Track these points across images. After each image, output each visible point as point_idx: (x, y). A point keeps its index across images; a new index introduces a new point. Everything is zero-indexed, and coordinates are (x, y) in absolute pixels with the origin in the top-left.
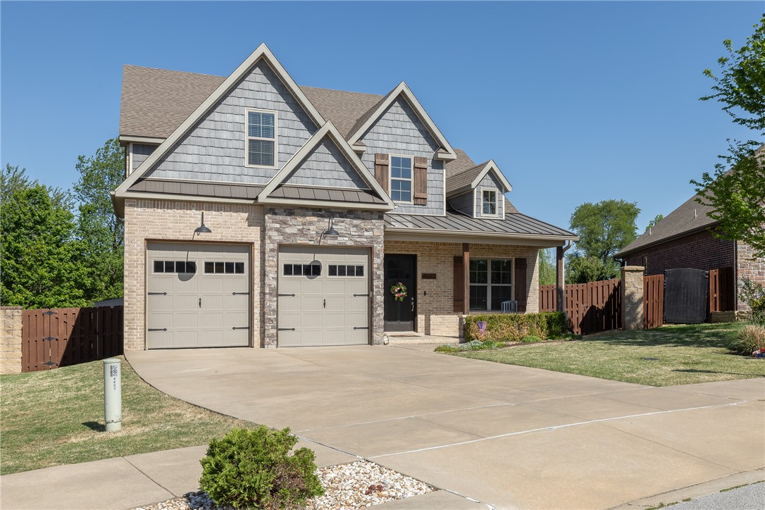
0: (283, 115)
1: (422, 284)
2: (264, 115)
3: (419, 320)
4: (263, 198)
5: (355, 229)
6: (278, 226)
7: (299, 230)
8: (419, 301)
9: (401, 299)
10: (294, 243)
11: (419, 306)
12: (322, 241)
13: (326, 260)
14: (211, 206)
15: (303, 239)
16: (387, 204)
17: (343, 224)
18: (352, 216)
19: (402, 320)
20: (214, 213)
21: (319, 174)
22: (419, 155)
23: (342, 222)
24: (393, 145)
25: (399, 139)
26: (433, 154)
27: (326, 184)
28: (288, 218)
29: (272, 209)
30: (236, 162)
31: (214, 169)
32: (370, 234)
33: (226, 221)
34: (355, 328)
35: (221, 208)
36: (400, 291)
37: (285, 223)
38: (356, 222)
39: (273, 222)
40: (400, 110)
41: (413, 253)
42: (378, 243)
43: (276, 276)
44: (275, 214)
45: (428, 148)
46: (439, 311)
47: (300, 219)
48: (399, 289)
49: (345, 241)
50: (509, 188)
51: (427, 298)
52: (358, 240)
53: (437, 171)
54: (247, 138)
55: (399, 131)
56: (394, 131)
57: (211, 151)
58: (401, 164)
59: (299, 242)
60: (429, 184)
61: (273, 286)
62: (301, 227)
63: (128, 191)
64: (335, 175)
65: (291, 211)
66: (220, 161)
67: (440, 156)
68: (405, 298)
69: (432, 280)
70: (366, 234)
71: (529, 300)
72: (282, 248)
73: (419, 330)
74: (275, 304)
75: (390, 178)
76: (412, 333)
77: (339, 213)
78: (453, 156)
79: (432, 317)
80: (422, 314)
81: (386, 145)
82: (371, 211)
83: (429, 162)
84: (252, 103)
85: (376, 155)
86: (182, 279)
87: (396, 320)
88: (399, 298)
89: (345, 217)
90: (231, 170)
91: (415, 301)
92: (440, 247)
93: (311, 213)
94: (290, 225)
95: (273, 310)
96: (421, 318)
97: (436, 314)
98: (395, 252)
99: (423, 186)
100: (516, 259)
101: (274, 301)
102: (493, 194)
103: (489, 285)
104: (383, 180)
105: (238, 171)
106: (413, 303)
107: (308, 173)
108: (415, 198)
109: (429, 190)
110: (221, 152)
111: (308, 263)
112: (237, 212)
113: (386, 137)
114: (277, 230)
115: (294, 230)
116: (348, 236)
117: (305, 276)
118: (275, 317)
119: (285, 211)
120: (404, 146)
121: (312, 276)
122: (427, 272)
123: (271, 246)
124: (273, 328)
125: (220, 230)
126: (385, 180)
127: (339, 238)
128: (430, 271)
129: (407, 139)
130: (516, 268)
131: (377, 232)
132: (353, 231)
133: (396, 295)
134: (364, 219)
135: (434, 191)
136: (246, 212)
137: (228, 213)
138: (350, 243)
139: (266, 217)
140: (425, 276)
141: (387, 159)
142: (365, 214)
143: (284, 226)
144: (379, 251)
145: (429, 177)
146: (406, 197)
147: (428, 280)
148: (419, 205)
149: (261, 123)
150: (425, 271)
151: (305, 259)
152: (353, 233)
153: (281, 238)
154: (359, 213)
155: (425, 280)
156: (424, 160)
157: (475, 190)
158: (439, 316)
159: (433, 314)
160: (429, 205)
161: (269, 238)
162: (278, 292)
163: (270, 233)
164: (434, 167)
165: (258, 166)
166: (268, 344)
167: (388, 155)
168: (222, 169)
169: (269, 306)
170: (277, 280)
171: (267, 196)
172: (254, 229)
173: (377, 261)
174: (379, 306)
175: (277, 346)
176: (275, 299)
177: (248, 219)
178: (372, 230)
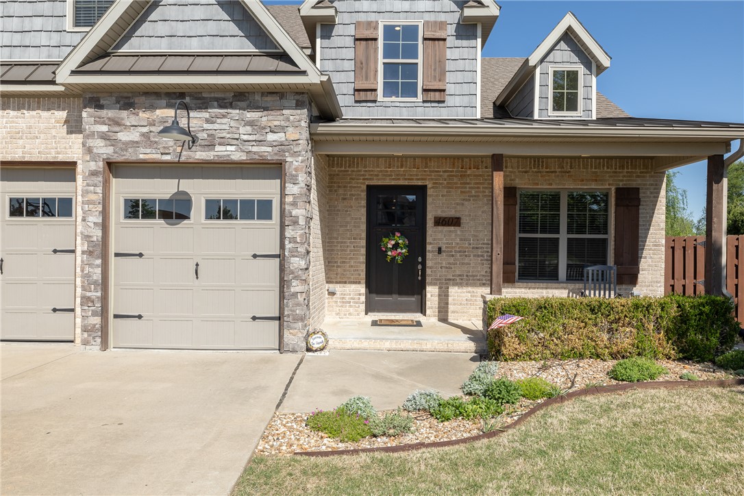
1: (435, 236)
3: (428, 295)
4: (64, 76)
5: (249, 129)
6: (104, 128)
7: (143, 135)
8: (429, 263)
9: (399, 259)
10: (133, 158)
11: (428, 271)
12: (184, 153)
13: (201, 190)
15: (148, 151)
17: (225, 120)
18: (243, 104)
19: (401, 293)
20: (12, 113)
21: (181, 29)
22: (431, 18)
23: (224, 116)
24: (388, 6)
26: (457, 15)
27: (194, 46)
28: (124, 114)
29: (94, 98)
30: (51, 24)
32: (279, 137)
33: (30, 127)
34: (254, 318)
35: (23, 104)
36: (396, 246)
37: (118, 124)
38: (251, 115)
39: (96, 122)
41: (420, 183)
42: (296, 154)
43: (100, 220)
44: (100, 107)
45: (451, 5)
46: (466, 280)
47: (144, 115)
48: (393, 242)
49: (234, 153)
50: (606, 62)
51: (444, 259)
52: (255, 149)
53: (465, 43)
59: (142, 156)
60: (450, 66)
61: (95, 239)
62: (145, 130)
64: (212, 27)
65: (128, 99)
66: (27, 24)
67: (468, 12)
68: (405, 259)
69: (452, 228)
70: (271, 137)
71: (643, 264)
72: (114, 168)
73: (428, 312)
74: (99, 271)
75: (381, 60)
76: (417, 316)
77: (217, 99)
78: (494, 11)
79: (454, 291)
80: (435, 284)
81: (376, 7)
83: (451, 30)
85: (358, 25)
87: (390, 293)
88: (393, 258)
89: (231, 106)
90: (43, 39)
91: (424, 263)
92: (469, 172)
93: (164, 102)
94: (126, 127)
95: (95, 283)
96: (432, 292)
97: (460, 285)
98: (387, 182)
99: (439, 68)
100: (618, 190)
101: (97, 266)
102: (573, 76)
103: (563, 237)
104: (367, 64)
105: (55, 39)
106: (420, 267)
107: (161, 28)
108: (424, 90)
109: (450, 77)
111: (166, 196)
112: (49, 110)
114: (104, 136)
115: (134, 135)
116: (235, 142)
117: (162, 221)
118: (99, 294)
119: (118, 102)
120: (407, 5)
121: (172, 221)
122: (444, 215)
123: (93, 166)
124: (94, 314)
125: (21, 142)
126: (371, 65)
127: (218, 148)
128: (451, 213)
130: (617, 205)
131: (292, 134)
132: (245, 132)
133: (389, 253)
134: (266, 109)
135: (459, 77)
136: (64, 110)
137: (34, 113)
138: (238, 156)
139: (84, 114)
140: (440, 222)
141: (376, 28)
142: (269, 98)
143: (116, 129)
144: (296, 170)
145: (449, 54)
146: (410, 90)
147: (446, 229)
148: (431, 102)
150: (440, 213)
151: (160, 189)
152: (245, 137)
153: (110, 150)
154: (257, 97)
155: (440, 228)
156: (442, 25)
157: (538, 71)
158: (465, 289)
159: (454, 285)
160: (450, 101)
161: (89, 150)
162: (113, 249)
163: (90, 142)
164: (459, 36)
165: (87, 29)
166: (85, 343)
167: (377, 22)
168: (28, 39)
169: (88, 276)
170: (105, 227)
171: (74, 73)
172: (77, 139)
173: (292, 189)
174: (296, 278)
175: (105, 345)
176: (99, 262)
177: (66, 122)
178: (282, 129)
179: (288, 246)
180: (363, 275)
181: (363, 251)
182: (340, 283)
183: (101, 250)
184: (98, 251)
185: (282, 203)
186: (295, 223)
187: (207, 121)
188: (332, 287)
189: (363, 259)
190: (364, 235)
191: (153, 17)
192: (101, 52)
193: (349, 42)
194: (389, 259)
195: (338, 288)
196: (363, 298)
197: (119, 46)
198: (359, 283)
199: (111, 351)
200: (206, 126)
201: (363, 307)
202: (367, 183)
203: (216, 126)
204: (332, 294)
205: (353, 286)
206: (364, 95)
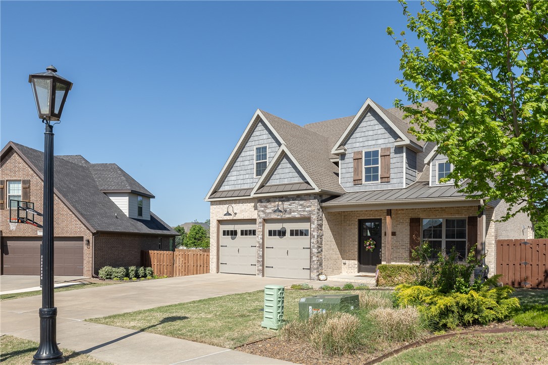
0: (272, 145)
1: (385, 240)
2: (263, 148)
4: (252, 195)
6: (263, 209)
8: (383, 252)
9: (371, 250)
10: (270, 218)
11: (383, 255)
12: (283, 216)
13: (289, 227)
14: (236, 202)
15: (274, 215)
16: (314, 189)
17: (294, 204)
18: (299, 199)
19: (372, 265)
20: (241, 205)
21: (282, 176)
22: (383, 146)
24: (366, 144)
25: (370, 138)
27: (286, 181)
28: (268, 204)
29: (260, 200)
30: (250, 176)
31: (242, 182)
32: (310, 209)
33: (245, 209)
34: (303, 269)
35: (244, 202)
36: (370, 245)
37: (266, 207)
38: (301, 202)
39: (261, 207)
40: (372, 118)
41: (379, 218)
42: (314, 214)
43: (262, 237)
44: (262, 202)
45: (392, 140)
46: (398, 259)
47: (273, 204)
48: (369, 243)
49: (296, 215)
52: (302, 213)
53: (399, 155)
54: (255, 162)
55: (371, 133)
56: (367, 133)
57: (242, 172)
58: (372, 156)
59: (272, 217)
60: (392, 166)
61: (260, 243)
62: (273, 209)
63: (209, 198)
65: (269, 200)
66: (245, 177)
67: (399, 144)
68: (374, 250)
69: (392, 237)
70: (307, 209)
72: (266, 221)
74: (262, 252)
75: (364, 167)
77: (292, 198)
81: (361, 144)
82: (309, 195)
83: (392, 150)
84: (257, 143)
85: (355, 153)
86: (233, 239)
88: (369, 250)
89: (295, 200)
90: (248, 181)
92: (399, 212)
93: (278, 200)
94: (268, 208)
95: (260, 256)
97: (396, 262)
98: (366, 218)
99: (387, 168)
100: (469, 218)
103: (444, 240)
104: (358, 169)
105: (251, 181)
107: (277, 177)
108: (381, 178)
109: (392, 171)
110: (244, 172)
111: (279, 229)
112: (250, 204)
113: (361, 140)
114: (263, 211)
115: (270, 211)
116: (297, 211)
117: (278, 237)
118: (262, 260)
119: (266, 200)
120: (373, 142)
121: (281, 237)
123: (260, 220)
124: (260, 266)
126: (360, 169)
127: (292, 213)
129: (375, 137)
130: (468, 225)
131: (313, 208)
132: (300, 208)
133: (367, 247)
134: (305, 200)
137: (246, 204)
138: (298, 216)
139: (258, 205)
141: (362, 154)
142: (306, 197)
143: (266, 209)
144: (314, 220)
145: (392, 161)
146: (376, 178)
148: (384, 182)
149: (262, 152)
151: (277, 227)
152: (300, 210)
153: (264, 215)
154: (303, 196)
156: (389, 149)
157: (431, 164)
158: (398, 263)
159: (393, 262)
160: (392, 181)
161: (259, 216)
162: (265, 246)
163: (259, 213)
164: (396, 152)
165: (260, 177)
166: (258, 274)
167: (362, 151)
168: (245, 181)
169: (259, 254)
170: (263, 239)
171: (255, 194)
172: (256, 211)
173: (313, 226)
174: (314, 255)
175: (263, 276)
176: (261, 250)
177: (254, 206)
178: (310, 206)
179: (312, 245)
180: (357, 256)
181: (357, 246)
182: (348, 259)
183: (262, 246)
184: (261, 247)
185: (311, 231)
186: (314, 237)
187: (290, 205)
188: (344, 261)
189: (356, 250)
190: (357, 240)
191: (275, 173)
192: (262, 186)
193: (351, 160)
194: (367, 250)
195: (347, 262)
196: (356, 266)
197: (266, 183)
198: (355, 260)
199: (265, 277)
200: (289, 207)
201: (356, 270)
202: (358, 218)
203: (292, 206)
204: (345, 264)
205: (353, 261)
206: (357, 182)
